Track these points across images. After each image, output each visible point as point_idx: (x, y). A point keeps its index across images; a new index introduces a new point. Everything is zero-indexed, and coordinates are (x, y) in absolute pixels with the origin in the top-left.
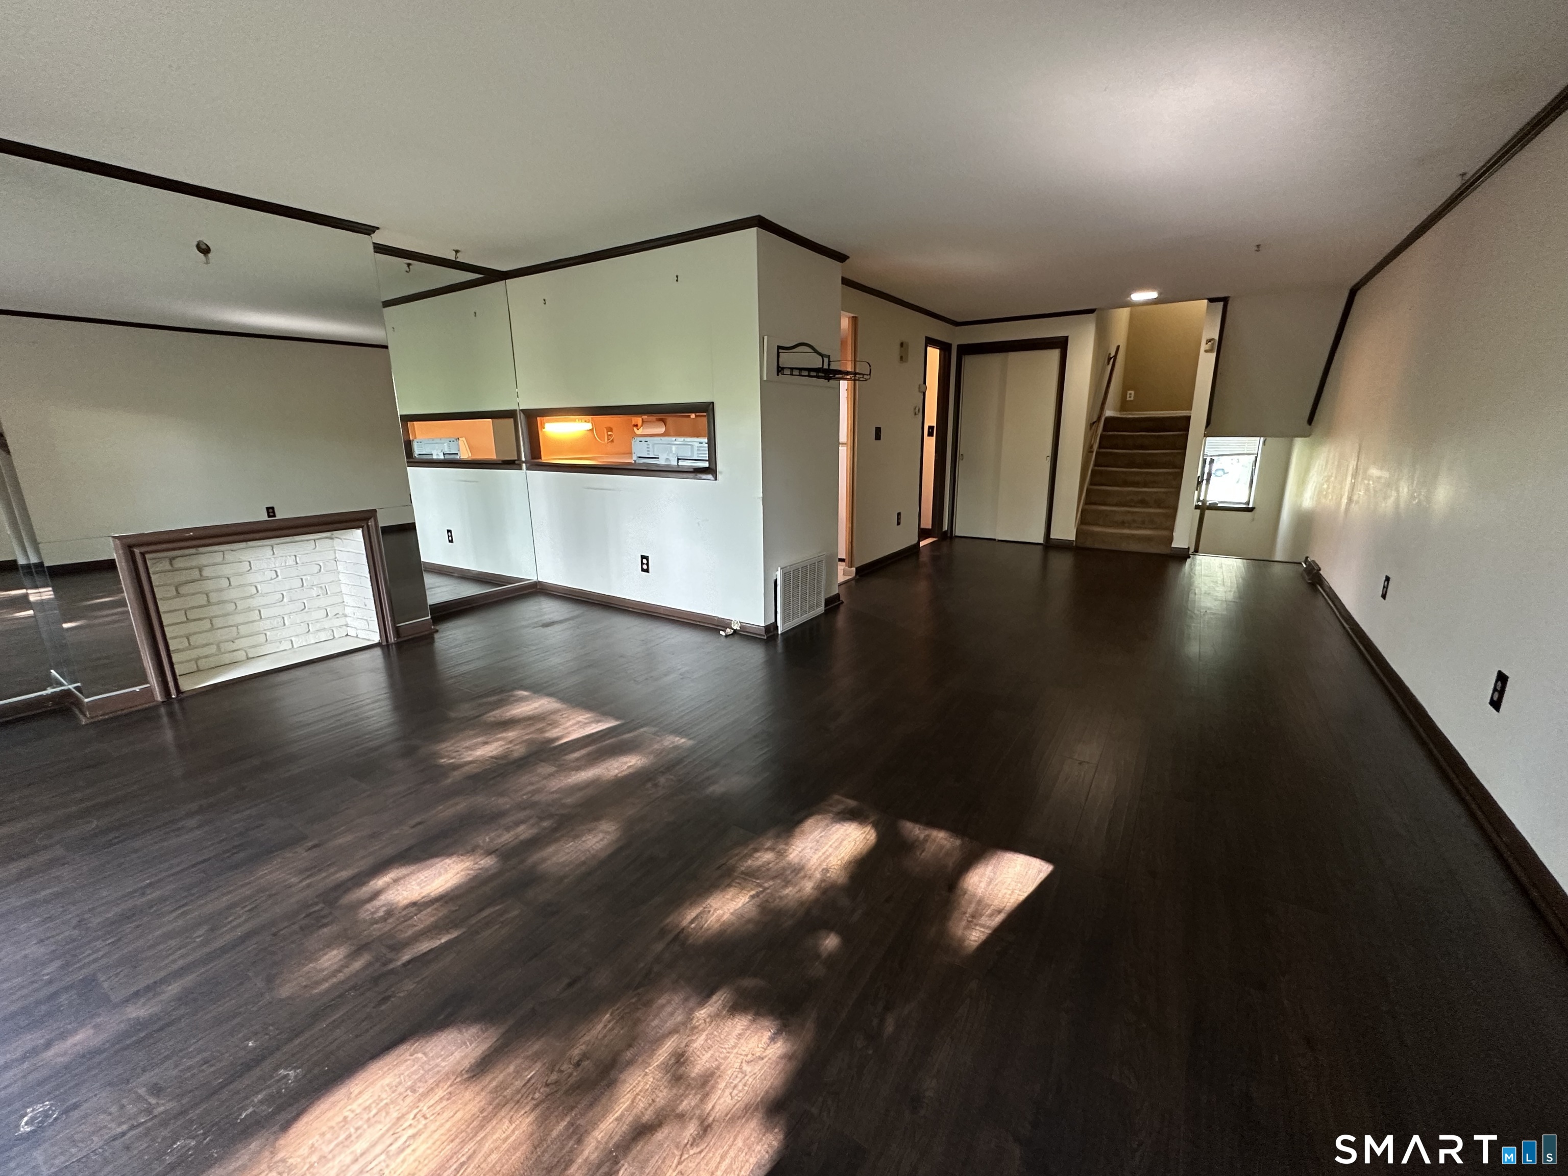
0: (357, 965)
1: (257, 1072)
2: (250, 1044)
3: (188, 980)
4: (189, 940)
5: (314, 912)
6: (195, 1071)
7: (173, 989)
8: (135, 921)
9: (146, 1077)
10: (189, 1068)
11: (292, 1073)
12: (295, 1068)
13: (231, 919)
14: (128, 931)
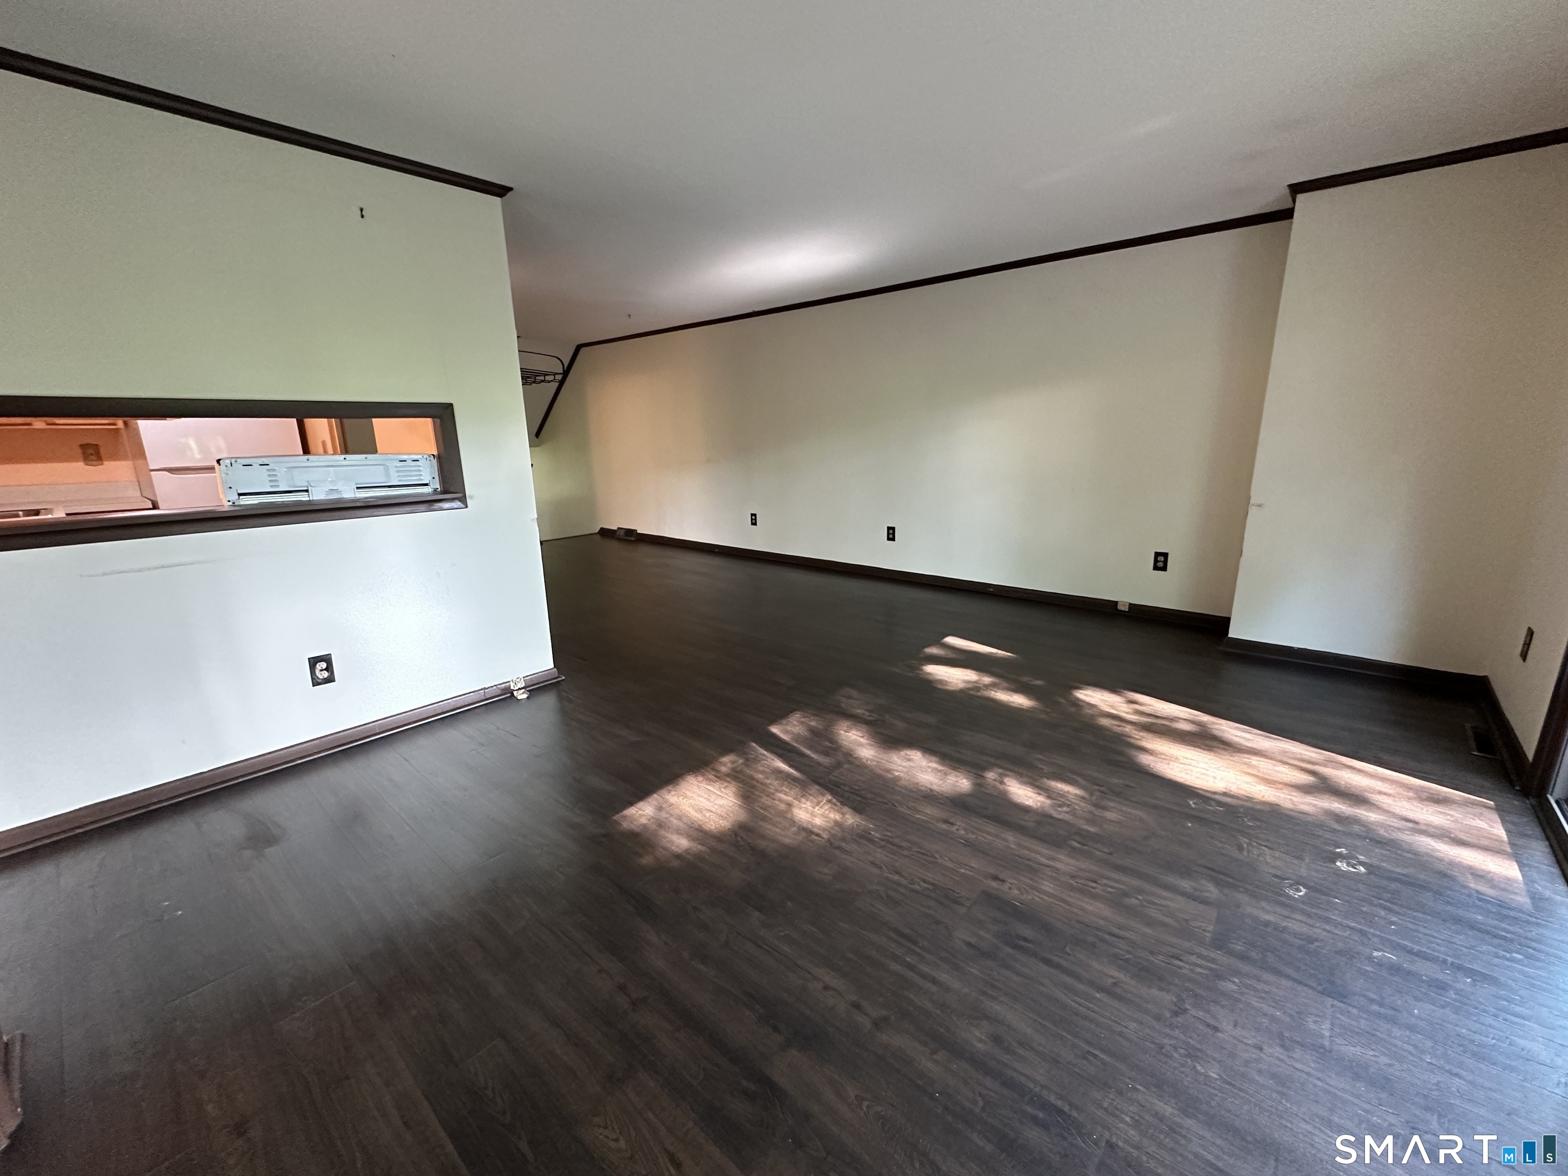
0: (1112, 804)
1: (1201, 814)
2: (1190, 825)
3: (1171, 879)
4: (1145, 904)
5: (1078, 843)
6: (1220, 838)
7: (1186, 884)
8: (1148, 960)
9: (1240, 857)
10: (1220, 842)
11: (1191, 802)
12: (1188, 802)
13: (1110, 890)
14: (1161, 957)
